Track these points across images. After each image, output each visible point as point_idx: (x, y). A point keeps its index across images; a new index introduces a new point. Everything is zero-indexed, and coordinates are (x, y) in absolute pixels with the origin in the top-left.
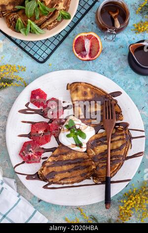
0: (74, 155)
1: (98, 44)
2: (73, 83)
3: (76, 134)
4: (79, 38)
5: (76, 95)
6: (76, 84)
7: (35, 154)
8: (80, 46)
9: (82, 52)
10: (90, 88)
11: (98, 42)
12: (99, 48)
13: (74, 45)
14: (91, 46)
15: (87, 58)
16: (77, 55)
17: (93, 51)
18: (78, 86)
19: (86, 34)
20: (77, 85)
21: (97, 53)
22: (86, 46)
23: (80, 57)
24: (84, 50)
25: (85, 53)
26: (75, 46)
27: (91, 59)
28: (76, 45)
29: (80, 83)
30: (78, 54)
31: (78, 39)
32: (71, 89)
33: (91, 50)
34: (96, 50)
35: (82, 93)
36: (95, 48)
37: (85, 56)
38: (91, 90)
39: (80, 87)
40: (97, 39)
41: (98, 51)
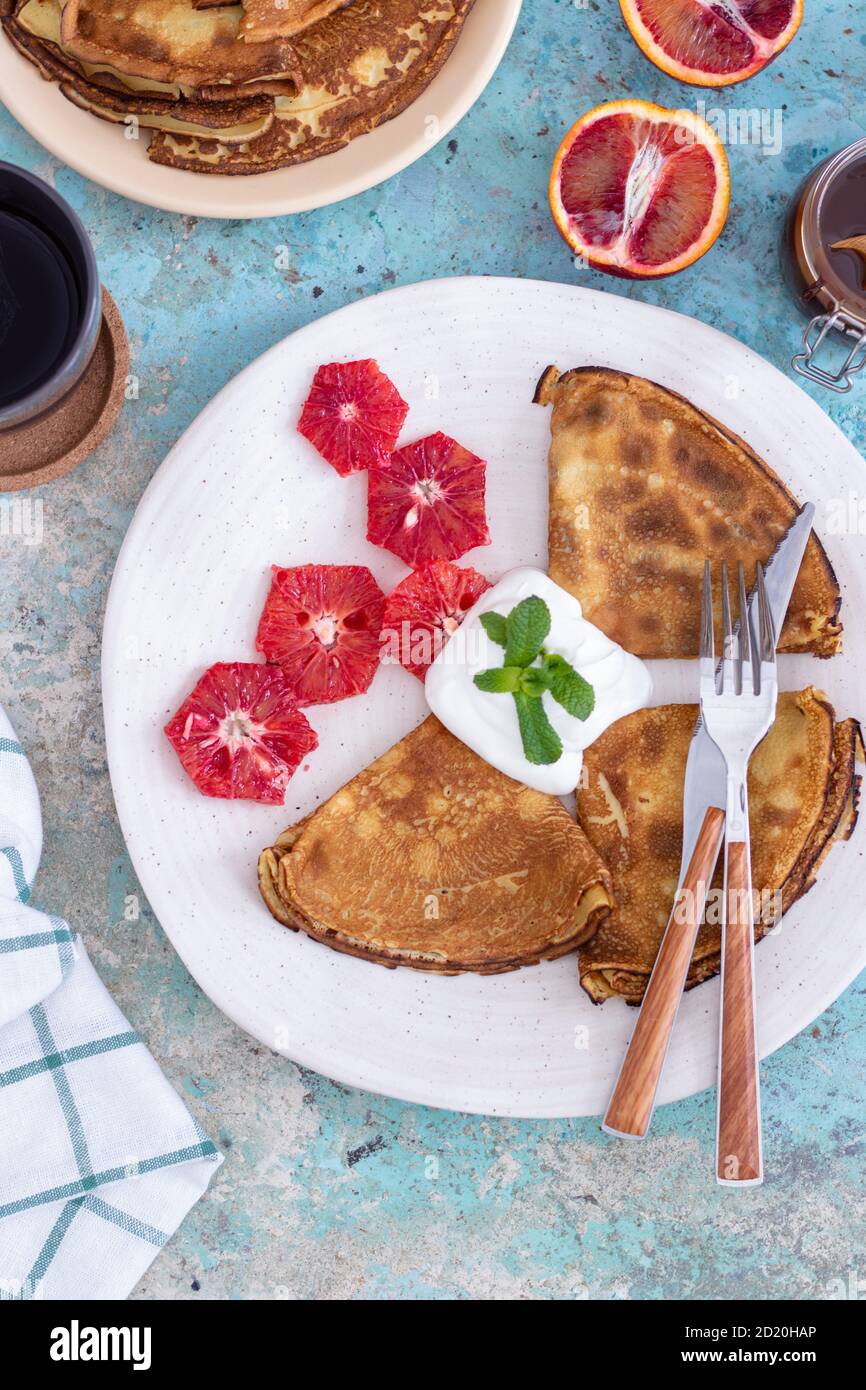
0: (495, 802)
1: (710, 197)
2: (580, 370)
3: (536, 681)
4: (612, 122)
5: (583, 442)
6: (596, 379)
7: (260, 751)
8: (595, 170)
9: (598, 214)
10: (680, 423)
11: (713, 184)
12: (705, 221)
13: (564, 152)
14: (665, 193)
15: (618, 254)
16: (563, 217)
17: (663, 226)
18: (609, 396)
19: (657, 117)
20: (603, 387)
21: (687, 244)
22: (630, 184)
23: (575, 238)
24: (614, 200)
25: (611, 221)
26: (568, 164)
27: (639, 269)
28: (579, 158)
29: (626, 377)
30: (570, 209)
31: (599, 127)
32: (558, 401)
33: (652, 215)
34: (684, 226)
35: (622, 442)
36: (681, 212)
37: (607, 240)
38: (677, 435)
39: (616, 400)
40: (711, 166)
41: (695, 238)
